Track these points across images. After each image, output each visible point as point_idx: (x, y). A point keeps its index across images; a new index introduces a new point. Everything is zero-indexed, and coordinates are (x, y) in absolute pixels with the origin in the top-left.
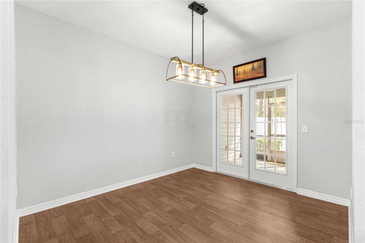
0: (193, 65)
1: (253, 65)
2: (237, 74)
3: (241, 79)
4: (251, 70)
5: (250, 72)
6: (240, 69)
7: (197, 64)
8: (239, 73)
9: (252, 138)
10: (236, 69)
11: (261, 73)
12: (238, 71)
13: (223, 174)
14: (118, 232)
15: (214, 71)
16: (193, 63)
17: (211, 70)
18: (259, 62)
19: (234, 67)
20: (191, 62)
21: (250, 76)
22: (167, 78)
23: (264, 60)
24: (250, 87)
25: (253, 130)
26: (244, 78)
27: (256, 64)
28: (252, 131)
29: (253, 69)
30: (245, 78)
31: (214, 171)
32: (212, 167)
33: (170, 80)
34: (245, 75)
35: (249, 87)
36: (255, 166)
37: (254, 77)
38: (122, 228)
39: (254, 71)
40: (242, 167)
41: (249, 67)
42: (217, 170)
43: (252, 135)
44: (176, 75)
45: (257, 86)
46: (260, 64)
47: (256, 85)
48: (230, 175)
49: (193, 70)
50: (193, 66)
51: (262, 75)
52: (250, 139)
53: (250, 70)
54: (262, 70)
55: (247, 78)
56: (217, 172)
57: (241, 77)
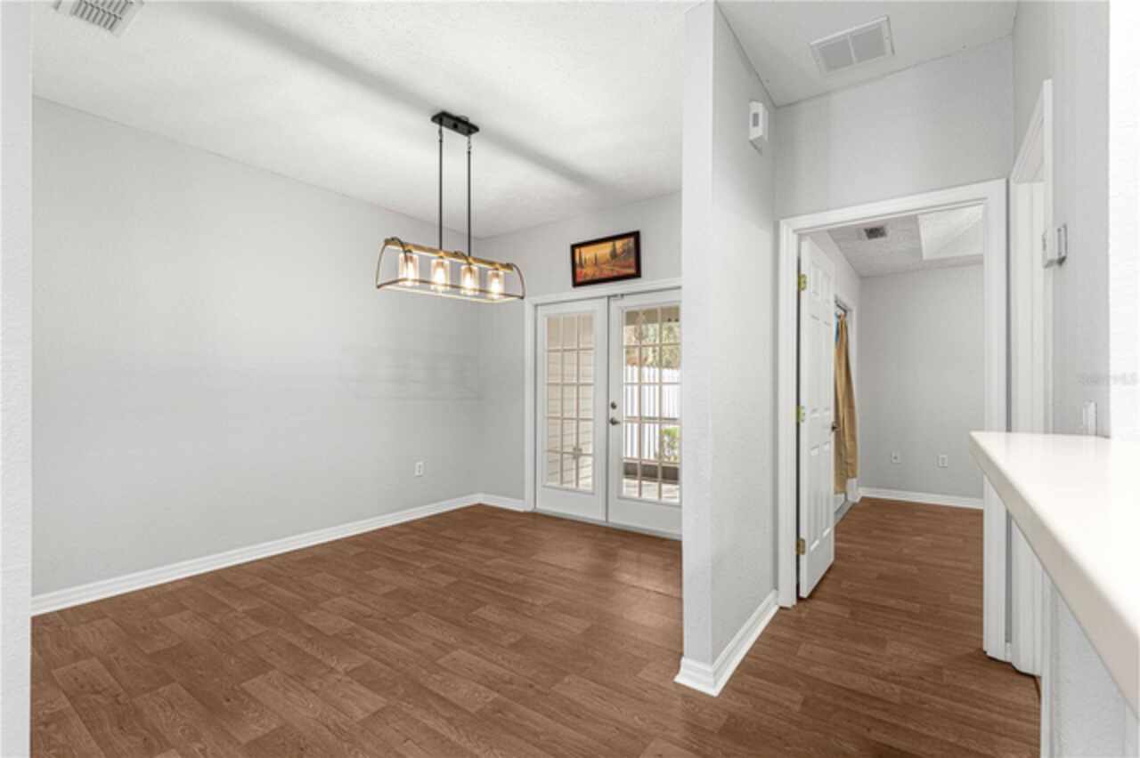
0: (442, 254)
1: (614, 246)
2: (581, 266)
3: (588, 278)
4: (610, 259)
5: (607, 262)
6: (587, 254)
7: (453, 251)
8: (585, 262)
9: (614, 422)
10: (577, 251)
11: (629, 267)
12: (583, 257)
13: (549, 513)
14: (254, 636)
15: (498, 266)
16: (444, 248)
17: (491, 263)
18: (625, 241)
19: (574, 247)
20: (437, 247)
21: (607, 273)
22: (379, 283)
23: (636, 235)
24: (609, 297)
25: (616, 403)
26: (594, 275)
27: (619, 244)
28: (614, 406)
29: (614, 255)
30: (598, 276)
31: (529, 508)
32: (523, 499)
33: (389, 287)
34: (596, 269)
35: (606, 299)
36: (620, 489)
37: (615, 274)
38: (263, 629)
39: (617, 259)
40: (593, 494)
41: (604, 250)
42: (538, 506)
43: (613, 414)
44: (400, 277)
45: (625, 297)
46: (628, 244)
47: (622, 295)
48: (564, 517)
49: (442, 265)
50: (441, 257)
51: (632, 271)
52: (610, 425)
53: (608, 256)
54: (632, 260)
55: (603, 276)
56: (535, 511)
57: (589, 272)
